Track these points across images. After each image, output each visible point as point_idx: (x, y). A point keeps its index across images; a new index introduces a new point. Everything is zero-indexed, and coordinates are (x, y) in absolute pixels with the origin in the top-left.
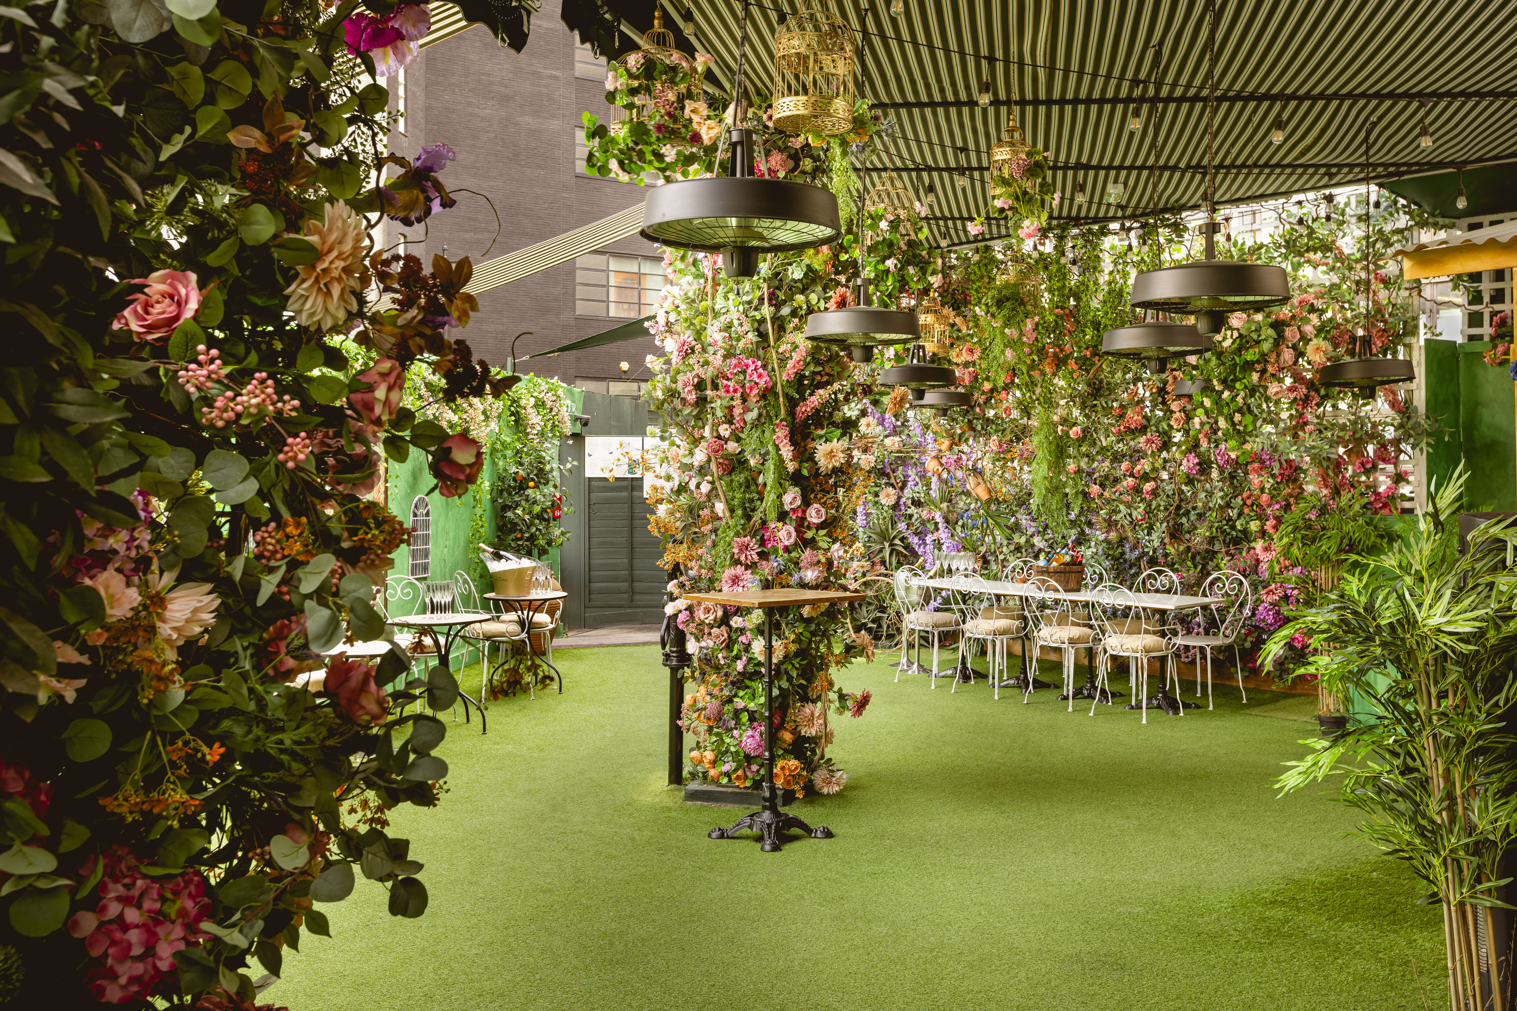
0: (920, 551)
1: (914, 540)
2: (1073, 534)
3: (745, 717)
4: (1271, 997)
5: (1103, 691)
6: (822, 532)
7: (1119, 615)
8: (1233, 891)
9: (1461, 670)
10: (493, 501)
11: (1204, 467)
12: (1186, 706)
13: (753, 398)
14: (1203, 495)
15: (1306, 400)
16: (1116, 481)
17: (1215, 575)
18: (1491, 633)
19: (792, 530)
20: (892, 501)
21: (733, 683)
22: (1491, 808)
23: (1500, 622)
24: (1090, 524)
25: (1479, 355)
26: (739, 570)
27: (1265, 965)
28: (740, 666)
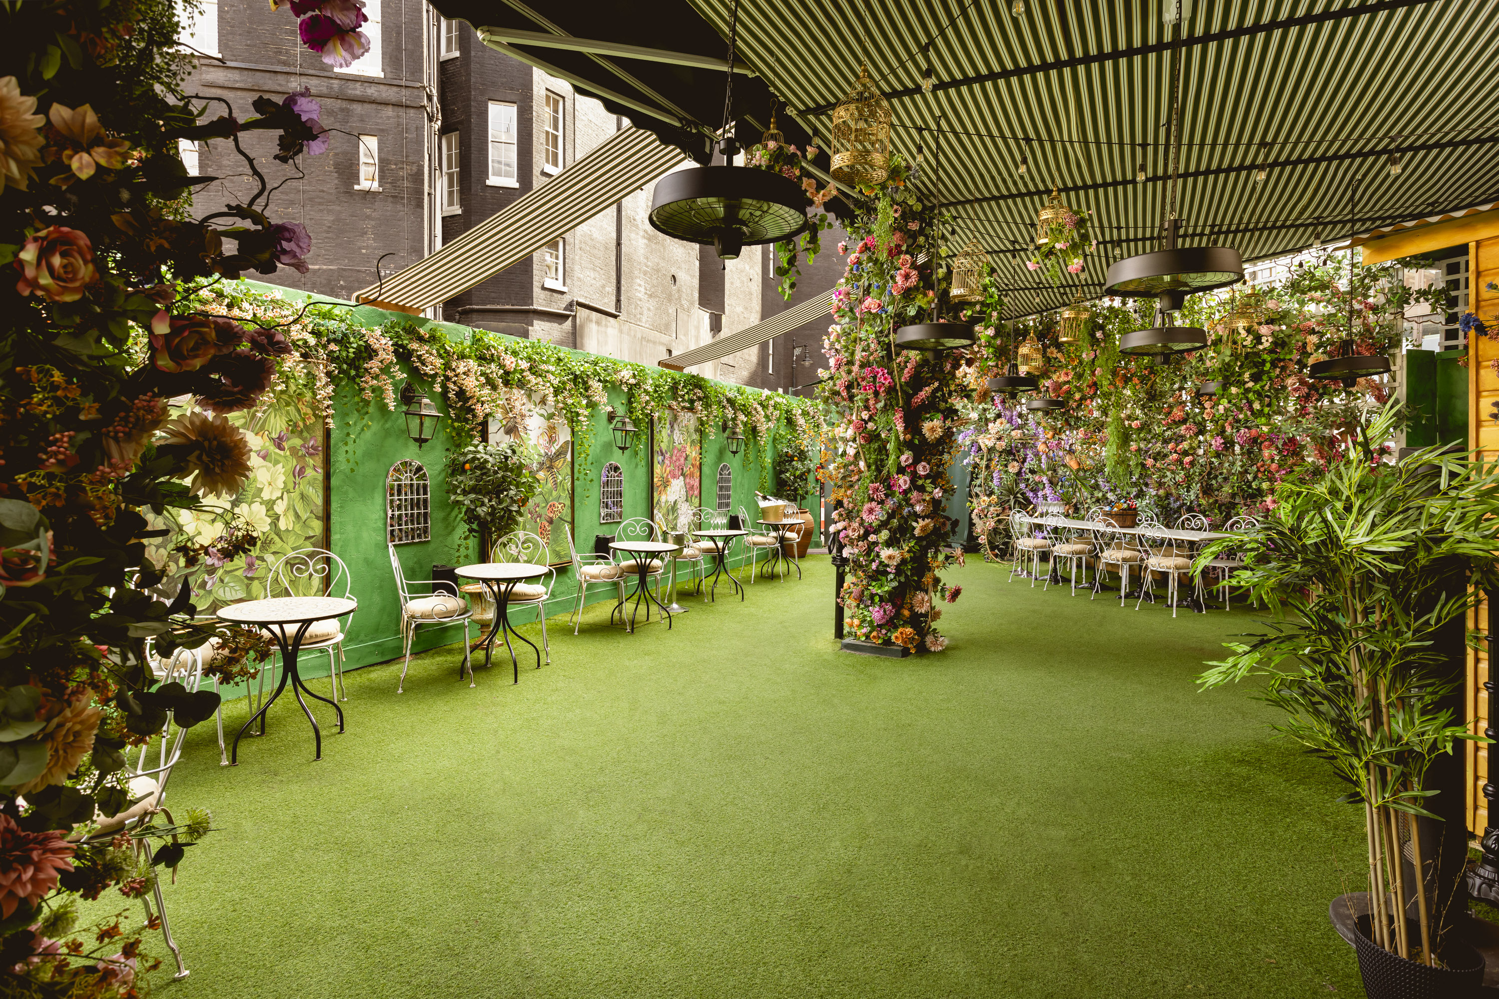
0: (1034, 501)
1: (1030, 495)
2: (1134, 491)
3: (877, 599)
4: (1218, 846)
5: (1147, 594)
6: (928, 481)
7: (1158, 544)
8: (1209, 748)
9: (1388, 588)
10: (774, 468)
11: (1228, 445)
12: (1208, 607)
13: (882, 395)
14: (1227, 465)
15: (1307, 398)
16: (1166, 456)
17: (1234, 519)
18: (1421, 554)
19: (907, 479)
20: (1016, 470)
21: (870, 577)
22: (1417, 722)
23: (1431, 544)
24: (1147, 485)
25: (1455, 360)
26: (874, 504)
27: (1220, 815)
28: (874, 566)
